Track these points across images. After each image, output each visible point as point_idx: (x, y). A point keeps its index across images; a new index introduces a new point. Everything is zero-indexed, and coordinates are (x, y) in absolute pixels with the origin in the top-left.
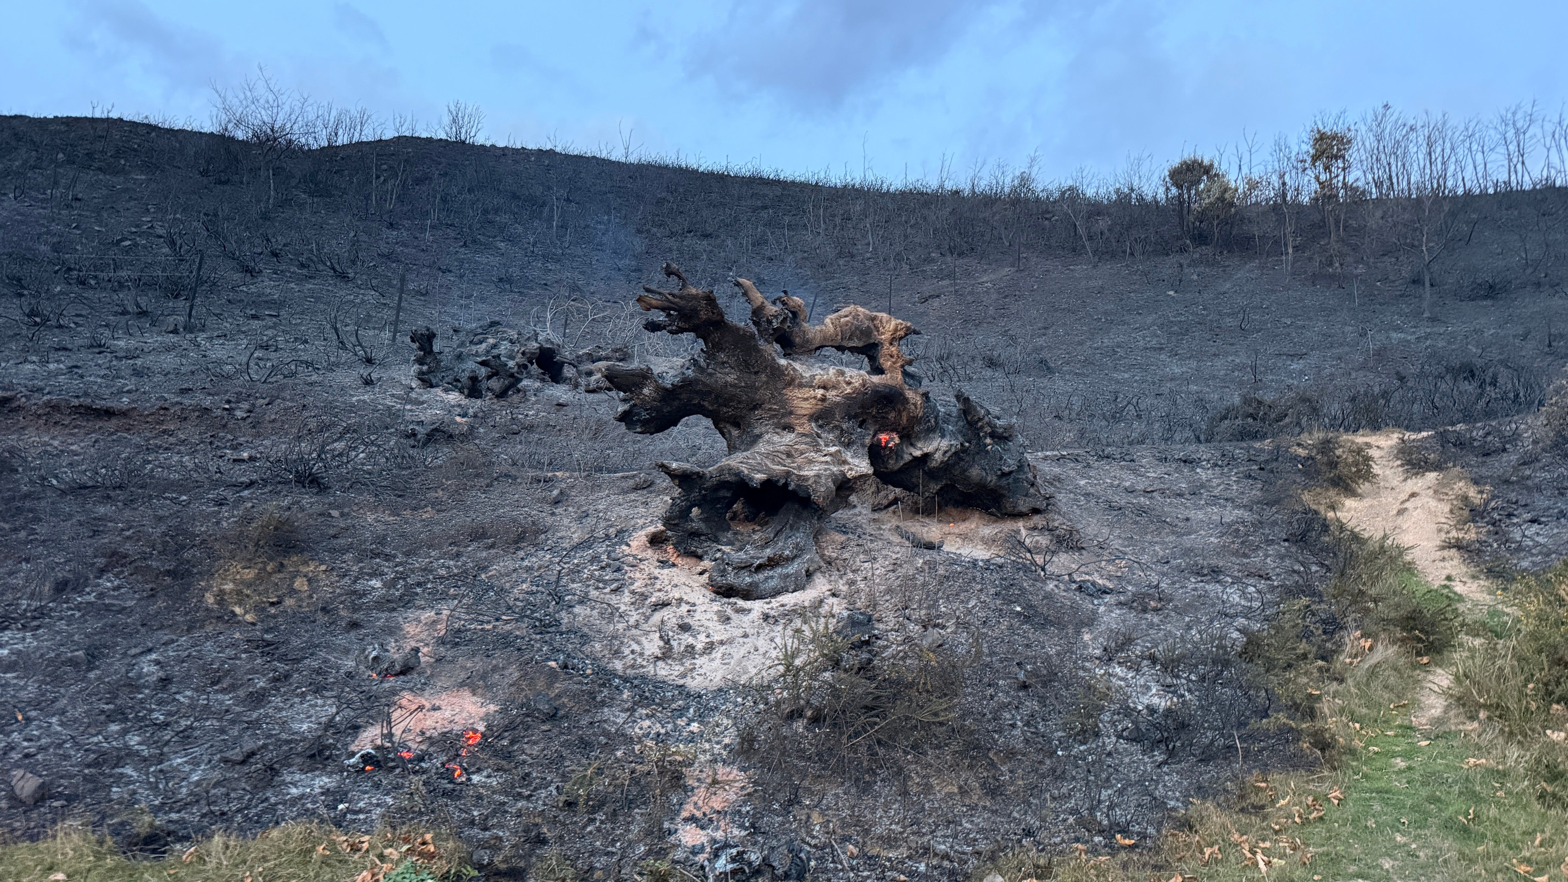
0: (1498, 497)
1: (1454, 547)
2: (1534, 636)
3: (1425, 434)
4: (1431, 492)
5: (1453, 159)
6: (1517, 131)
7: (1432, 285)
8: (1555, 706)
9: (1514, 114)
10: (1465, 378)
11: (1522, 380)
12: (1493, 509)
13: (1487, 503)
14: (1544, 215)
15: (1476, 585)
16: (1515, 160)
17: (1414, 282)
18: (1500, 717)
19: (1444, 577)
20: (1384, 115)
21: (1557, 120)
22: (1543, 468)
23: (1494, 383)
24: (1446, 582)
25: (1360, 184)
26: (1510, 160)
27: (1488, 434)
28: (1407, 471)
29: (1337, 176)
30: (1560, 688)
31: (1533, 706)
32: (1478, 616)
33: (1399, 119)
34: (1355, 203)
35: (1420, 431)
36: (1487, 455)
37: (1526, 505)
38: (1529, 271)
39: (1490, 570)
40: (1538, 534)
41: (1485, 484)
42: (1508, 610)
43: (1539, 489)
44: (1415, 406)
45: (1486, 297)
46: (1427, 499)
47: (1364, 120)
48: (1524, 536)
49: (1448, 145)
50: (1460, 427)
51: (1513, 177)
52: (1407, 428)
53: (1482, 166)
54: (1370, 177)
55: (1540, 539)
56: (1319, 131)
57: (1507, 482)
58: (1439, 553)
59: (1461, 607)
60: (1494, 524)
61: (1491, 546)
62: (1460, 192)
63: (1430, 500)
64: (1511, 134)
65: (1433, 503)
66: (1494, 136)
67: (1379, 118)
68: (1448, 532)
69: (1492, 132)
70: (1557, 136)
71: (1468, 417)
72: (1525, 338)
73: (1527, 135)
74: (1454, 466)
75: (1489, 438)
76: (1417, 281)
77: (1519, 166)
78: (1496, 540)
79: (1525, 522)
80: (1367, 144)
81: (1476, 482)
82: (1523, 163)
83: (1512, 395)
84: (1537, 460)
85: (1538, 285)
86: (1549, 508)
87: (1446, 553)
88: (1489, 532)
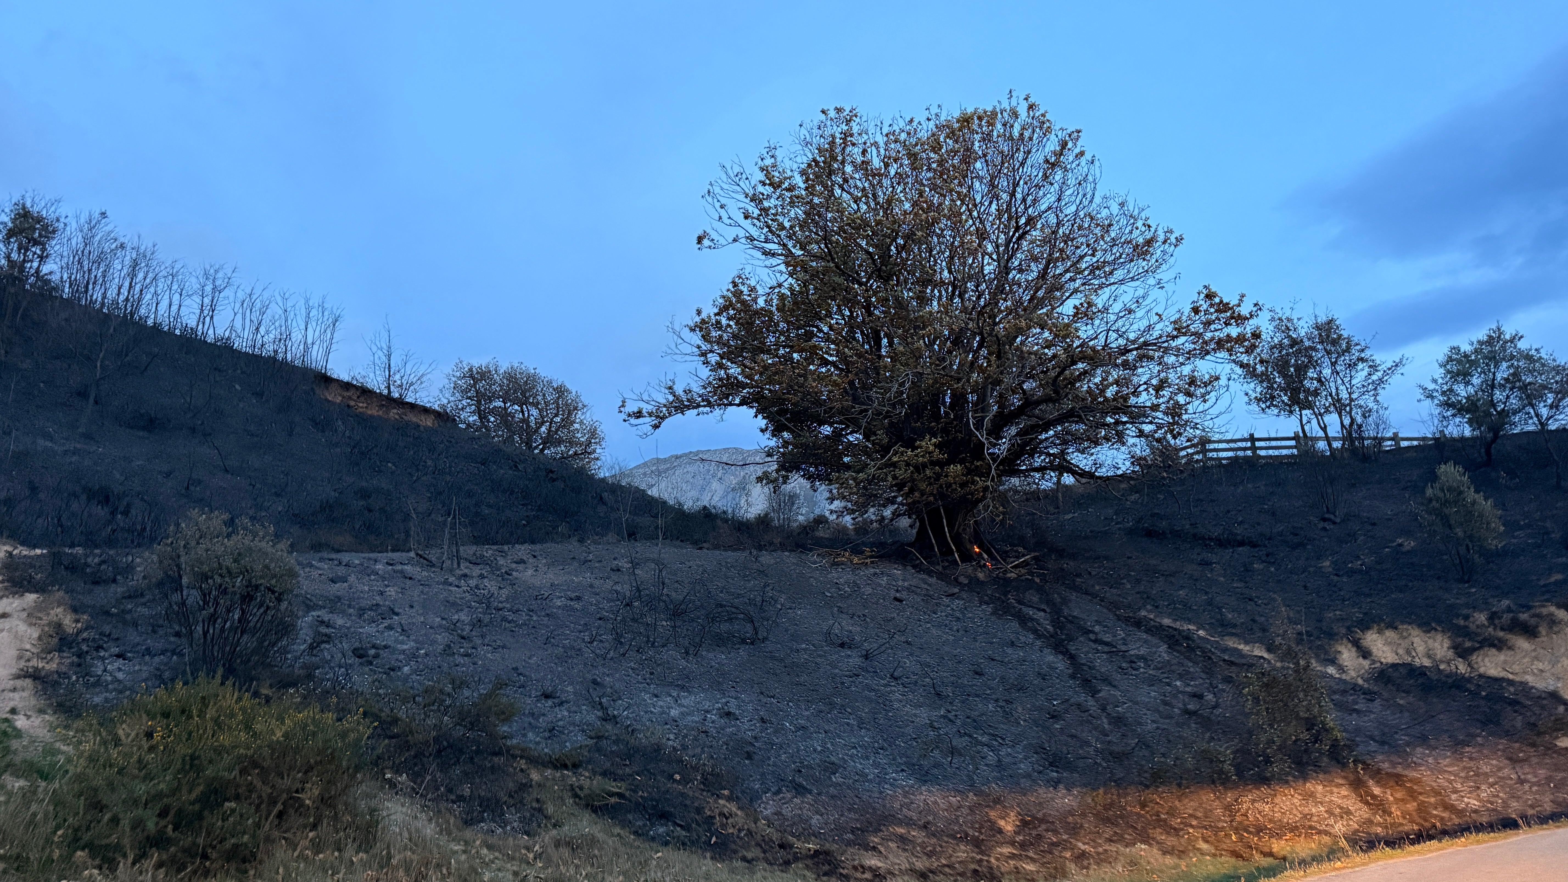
0: (93, 628)
1: (30, 676)
2: (79, 778)
3: (38, 551)
4: (25, 614)
5: (152, 290)
6: (214, 289)
7: (96, 402)
8: (79, 853)
9: (216, 271)
10: (99, 502)
11: (153, 514)
12: (84, 640)
13: (80, 632)
14: (215, 369)
15: (40, 720)
16: (206, 312)
17: (79, 394)
18: (17, 869)
19: (8, 709)
20: (99, 222)
21: (248, 291)
22: (145, 604)
23: (126, 513)
24: (8, 716)
25: (55, 278)
26: (202, 311)
27: (104, 562)
28: (6, 588)
29: (32, 261)
30: (89, 834)
31: (56, 854)
32: (28, 756)
33: (112, 232)
34: (42, 295)
35: (35, 547)
36: (96, 583)
37: (117, 639)
38: (189, 415)
39: (60, 705)
40: (120, 669)
41: (84, 613)
42: (64, 748)
43: (135, 624)
44: (40, 521)
45: (143, 428)
46: (18, 622)
47: (77, 217)
48: (105, 670)
49: (151, 275)
50: (79, 550)
51: (200, 327)
52: (23, 544)
53: (177, 307)
54: (65, 276)
55: (120, 676)
56: (24, 208)
57: (107, 613)
58: (12, 682)
59: (15, 744)
60: (79, 656)
61: (69, 678)
62: (150, 322)
63: (19, 623)
64: (209, 288)
65: (22, 627)
66: (193, 284)
67: (93, 223)
68: (29, 660)
69: (193, 280)
70: (245, 305)
71: (90, 541)
72: (168, 475)
73: (222, 295)
74: (58, 590)
75: (103, 567)
76: (82, 394)
77: (208, 319)
78: (75, 673)
79: (111, 656)
80: (74, 242)
81: (75, 610)
82: (212, 317)
83: (139, 527)
84: (142, 595)
85: (193, 430)
86: (138, 644)
87: (19, 683)
88: (72, 664)
